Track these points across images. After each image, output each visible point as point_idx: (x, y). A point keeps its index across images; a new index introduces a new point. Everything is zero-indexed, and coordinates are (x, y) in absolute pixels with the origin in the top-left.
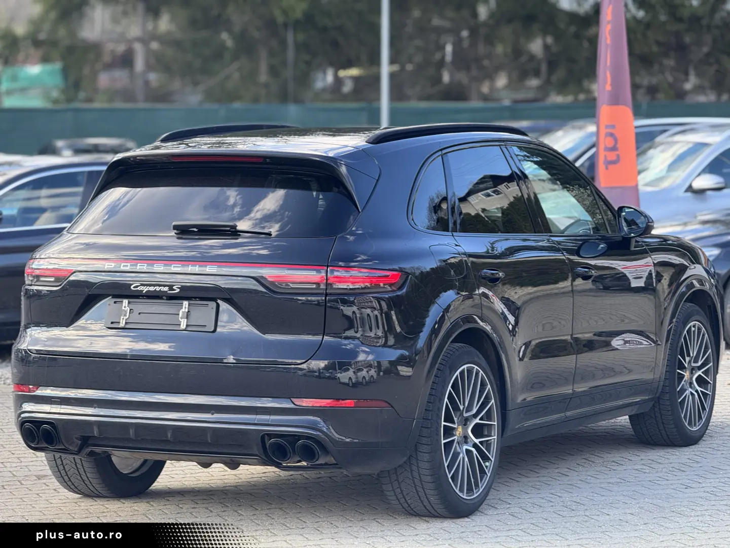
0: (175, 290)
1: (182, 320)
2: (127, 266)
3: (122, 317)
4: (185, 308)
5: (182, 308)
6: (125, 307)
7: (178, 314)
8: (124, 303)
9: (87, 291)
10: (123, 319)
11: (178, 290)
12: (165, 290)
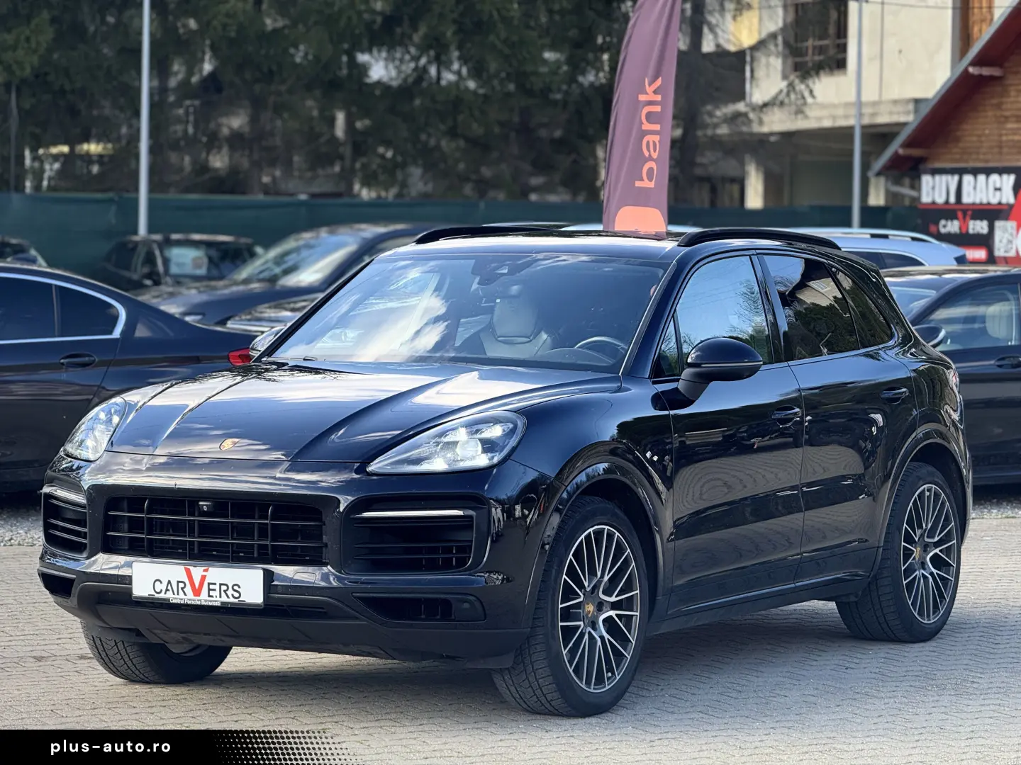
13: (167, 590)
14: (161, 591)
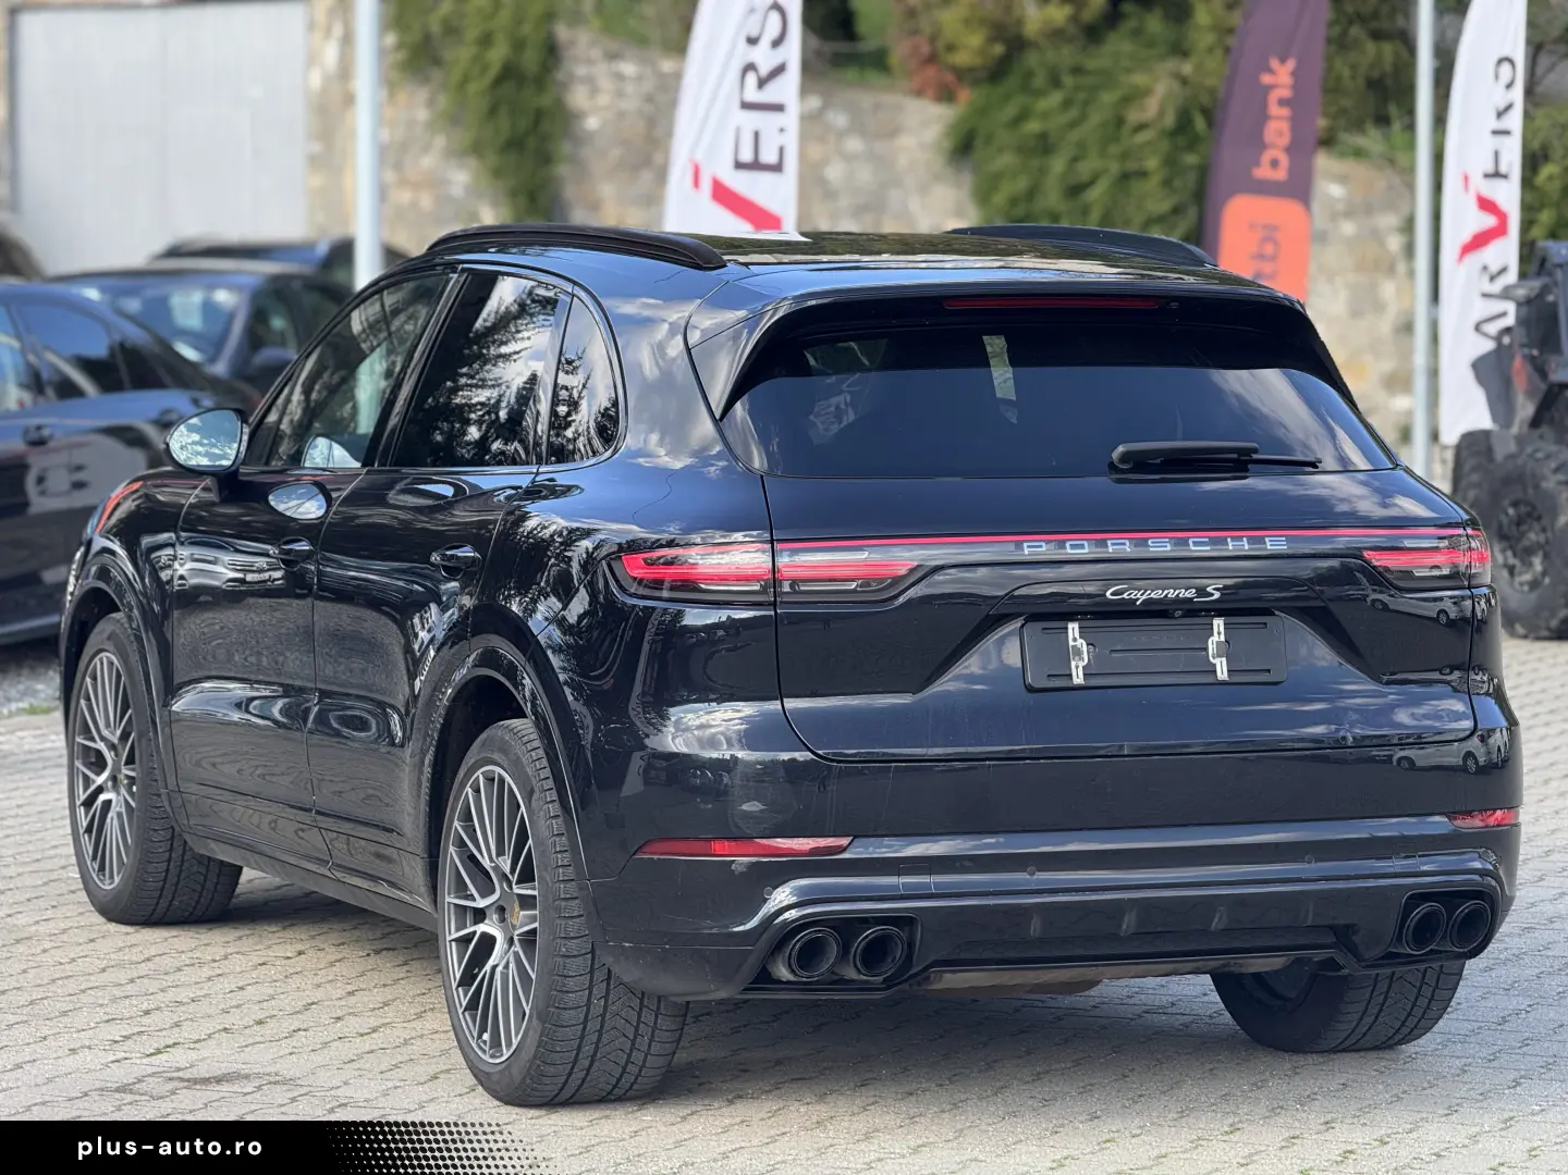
0: (1212, 595)
1: (1217, 661)
2: (1082, 546)
3: (1073, 664)
4: (1219, 633)
5: (1212, 635)
6: (1075, 640)
7: (1206, 649)
8: (1070, 631)
9: (984, 610)
10: (1077, 667)
11: (1217, 595)
12: (1189, 596)
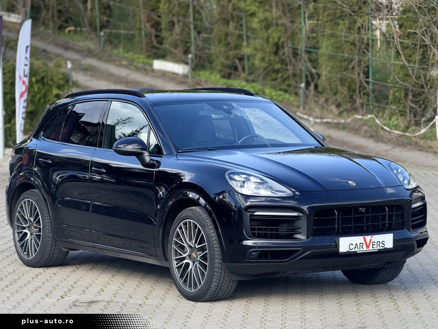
13: (355, 248)
14: (353, 248)
